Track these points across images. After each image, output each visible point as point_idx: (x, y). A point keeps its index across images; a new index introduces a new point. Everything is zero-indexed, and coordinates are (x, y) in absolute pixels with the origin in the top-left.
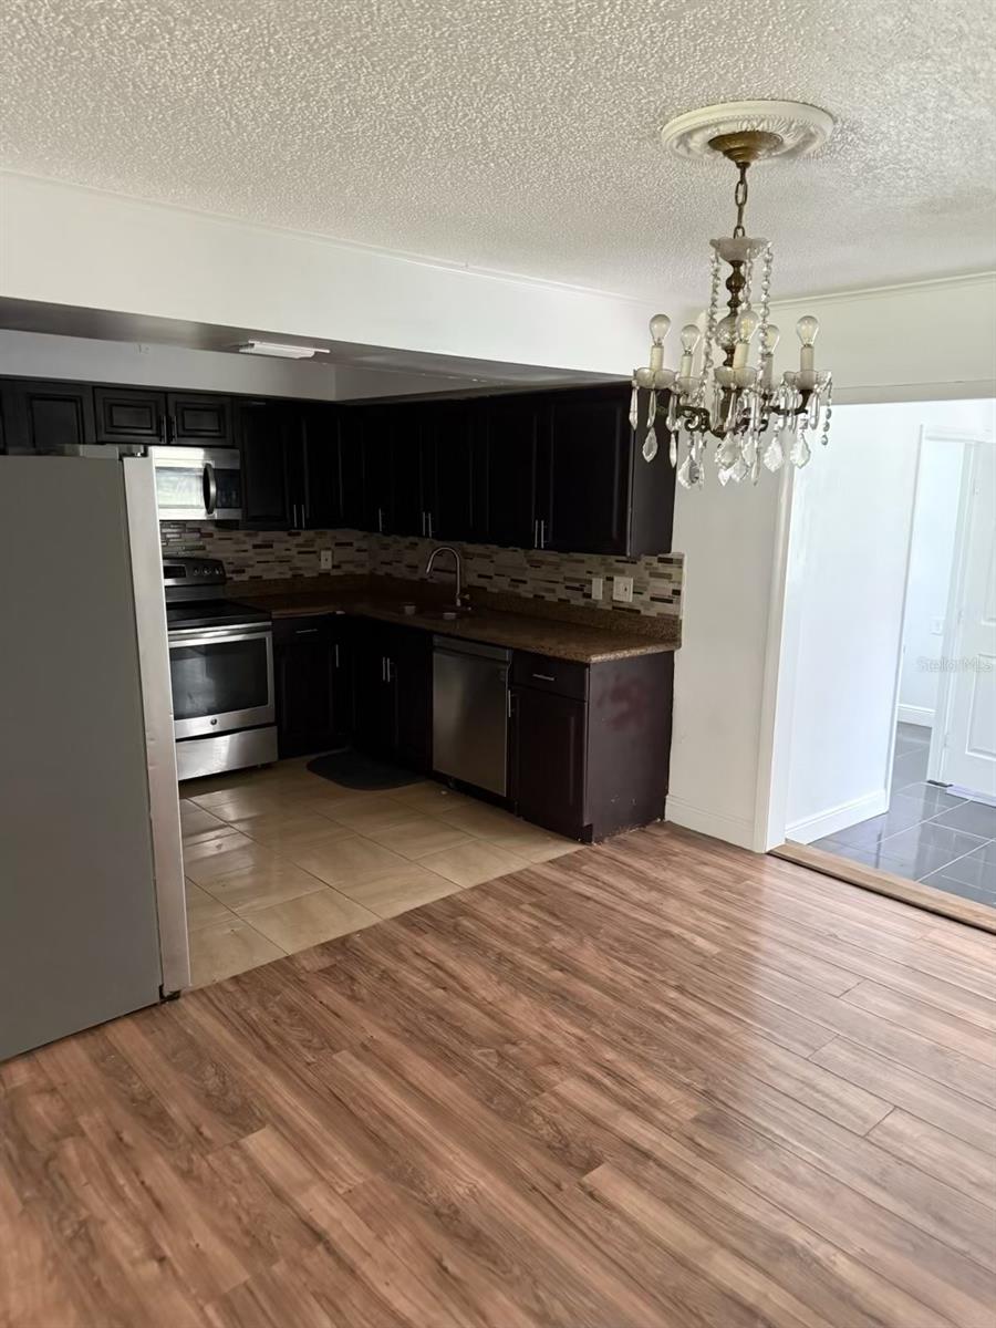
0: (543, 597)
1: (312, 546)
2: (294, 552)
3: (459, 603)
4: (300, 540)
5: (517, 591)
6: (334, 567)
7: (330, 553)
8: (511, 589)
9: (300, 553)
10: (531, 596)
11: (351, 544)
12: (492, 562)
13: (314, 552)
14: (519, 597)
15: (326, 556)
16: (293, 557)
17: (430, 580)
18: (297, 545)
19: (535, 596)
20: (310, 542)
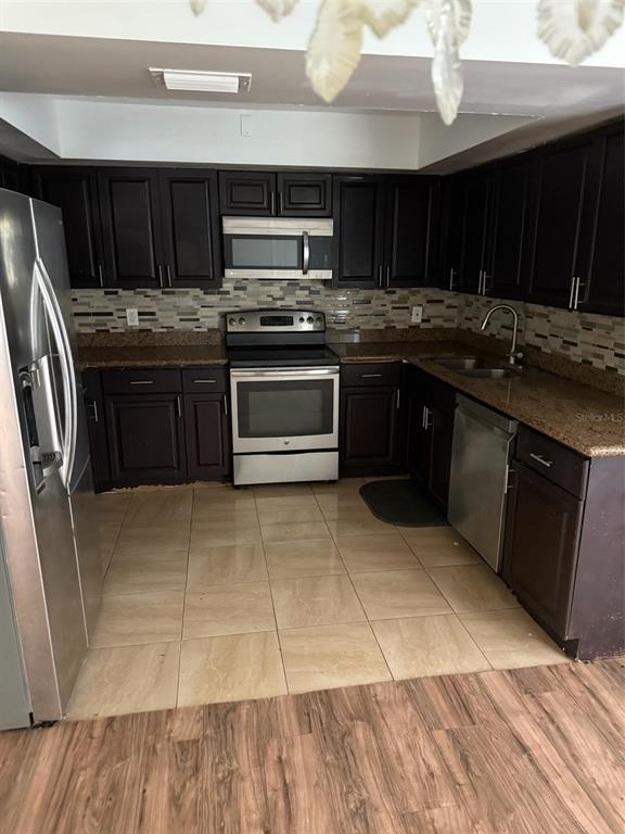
0: (591, 363)
1: (406, 302)
2: (389, 307)
3: (512, 362)
4: (395, 297)
5: (568, 353)
6: (423, 321)
7: (420, 309)
8: (561, 351)
9: (394, 308)
10: (580, 360)
11: (442, 301)
12: (549, 321)
13: (407, 308)
14: (566, 360)
15: (417, 310)
16: (387, 311)
17: (497, 337)
18: (393, 302)
19: (583, 361)
20: (403, 299)
